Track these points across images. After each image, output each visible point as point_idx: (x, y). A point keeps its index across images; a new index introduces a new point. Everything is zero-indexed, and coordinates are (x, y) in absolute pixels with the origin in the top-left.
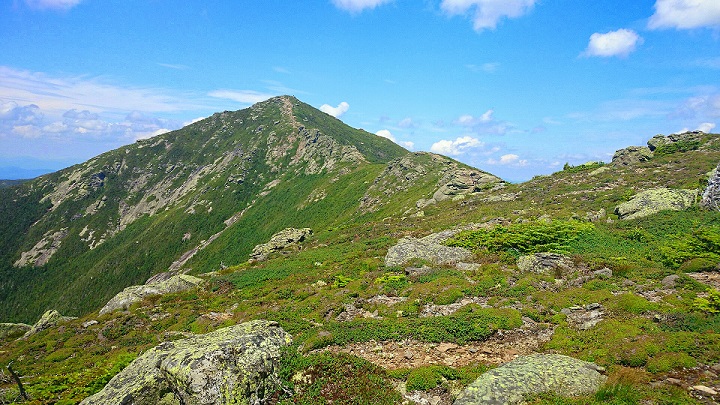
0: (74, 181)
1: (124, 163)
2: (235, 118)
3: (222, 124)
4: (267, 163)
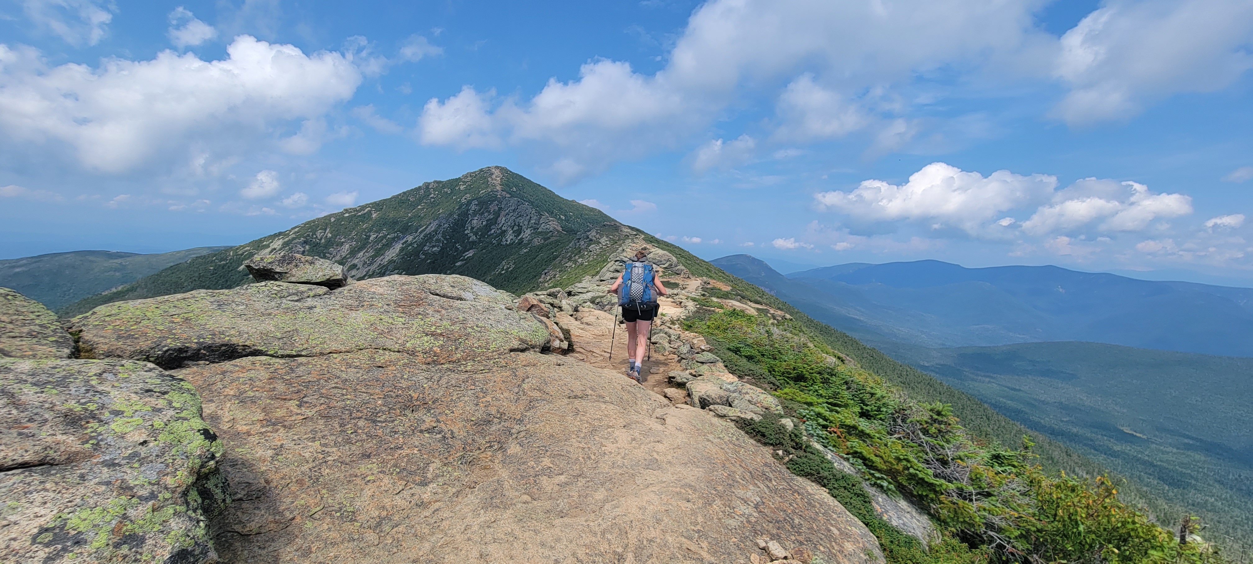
0: (275, 249)
1: (328, 230)
3: (431, 194)
4: (466, 232)
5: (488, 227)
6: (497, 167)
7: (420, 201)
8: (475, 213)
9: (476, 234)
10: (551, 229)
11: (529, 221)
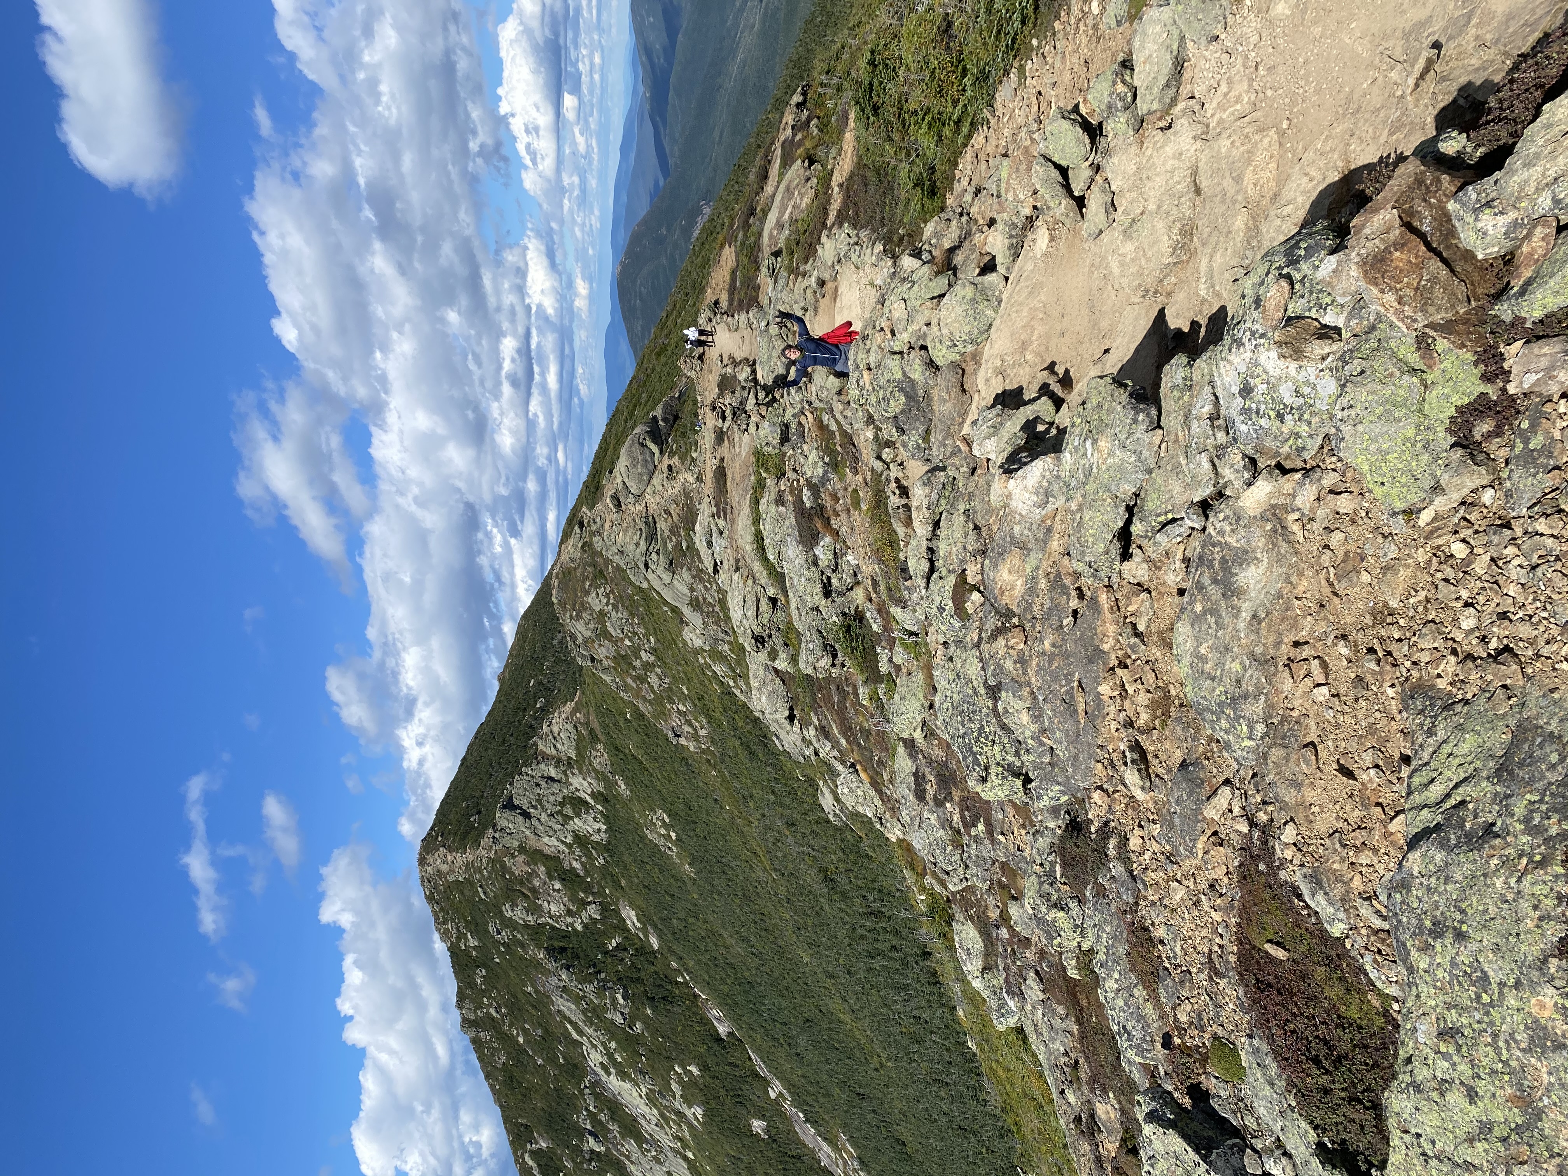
2: (472, 985)
3: (488, 1014)
4: (579, 928)
5: (568, 878)
6: (422, 861)
7: (506, 1039)
8: (534, 909)
9: (584, 904)
10: (570, 727)
11: (552, 779)
